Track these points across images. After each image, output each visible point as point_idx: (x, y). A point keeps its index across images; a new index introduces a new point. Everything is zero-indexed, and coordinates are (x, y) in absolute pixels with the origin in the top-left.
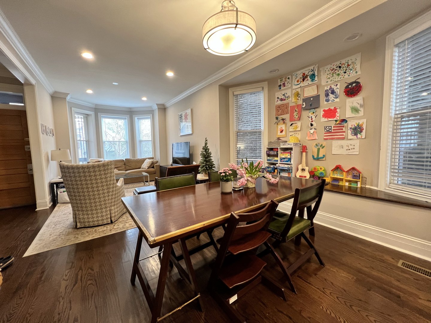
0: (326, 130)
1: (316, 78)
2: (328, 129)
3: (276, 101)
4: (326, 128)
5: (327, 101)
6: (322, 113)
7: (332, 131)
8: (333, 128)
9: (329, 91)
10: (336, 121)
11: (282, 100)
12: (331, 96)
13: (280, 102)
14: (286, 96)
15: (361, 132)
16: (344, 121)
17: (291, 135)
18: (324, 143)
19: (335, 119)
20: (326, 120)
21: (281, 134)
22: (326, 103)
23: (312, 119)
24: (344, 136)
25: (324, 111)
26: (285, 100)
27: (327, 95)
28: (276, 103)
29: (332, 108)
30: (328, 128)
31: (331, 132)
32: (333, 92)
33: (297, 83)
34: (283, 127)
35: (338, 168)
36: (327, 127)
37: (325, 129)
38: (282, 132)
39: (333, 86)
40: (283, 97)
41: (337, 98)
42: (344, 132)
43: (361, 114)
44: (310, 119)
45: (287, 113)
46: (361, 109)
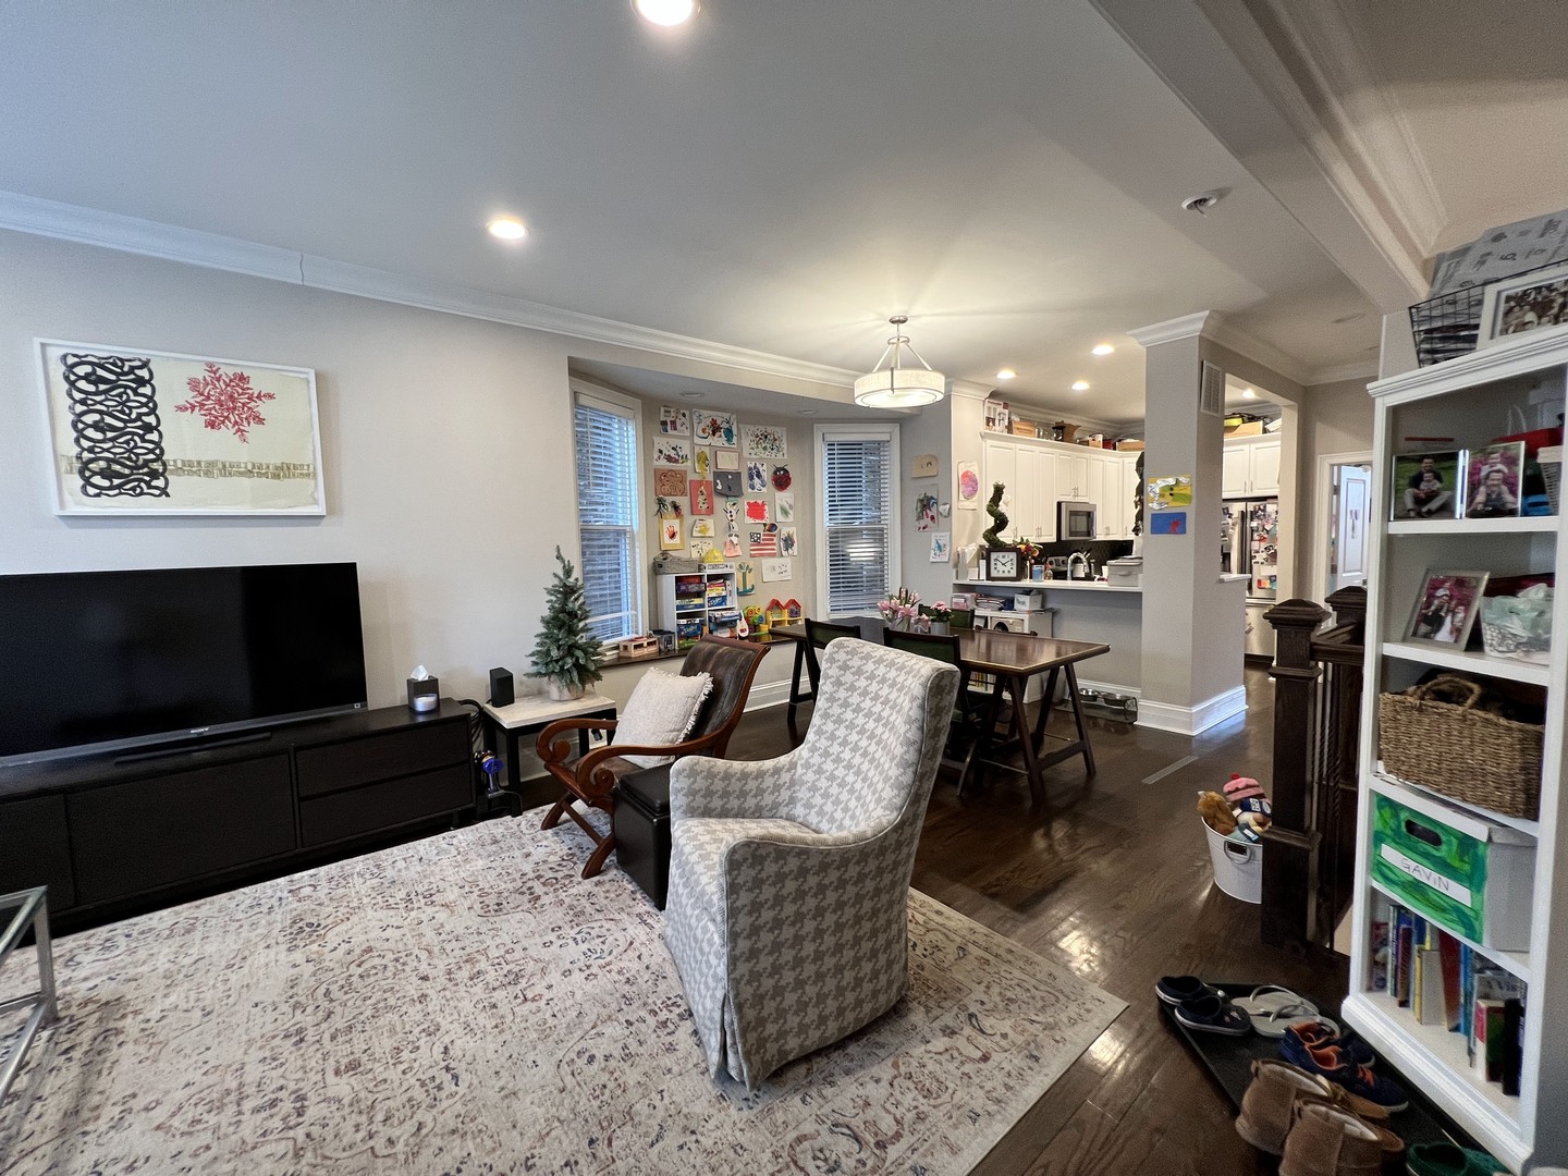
0: (753, 540)
1: (735, 439)
2: (757, 538)
3: (656, 456)
4: (754, 535)
5: (753, 487)
6: (746, 507)
7: (762, 542)
8: (764, 537)
9: (753, 471)
10: (765, 525)
11: (669, 458)
12: (756, 480)
13: (663, 463)
14: (681, 454)
15: (792, 545)
16: (773, 527)
18: (751, 563)
19: (764, 522)
20: (752, 521)
21: (672, 542)
22: (750, 490)
23: (731, 516)
24: (775, 551)
25: (748, 503)
26: (676, 461)
27: (751, 478)
28: (656, 463)
29: (760, 502)
30: (756, 535)
31: (759, 544)
32: (759, 476)
33: (702, 434)
34: (675, 524)
35: (775, 605)
36: (754, 533)
37: (753, 538)
38: (673, 536)
39: (758, 465)
40: (672, 453)
41: (764, 486)
42: (774, 544)
43: (791, 518)
44: (729, 515)
45: (683, 494)
46: (791, 512)
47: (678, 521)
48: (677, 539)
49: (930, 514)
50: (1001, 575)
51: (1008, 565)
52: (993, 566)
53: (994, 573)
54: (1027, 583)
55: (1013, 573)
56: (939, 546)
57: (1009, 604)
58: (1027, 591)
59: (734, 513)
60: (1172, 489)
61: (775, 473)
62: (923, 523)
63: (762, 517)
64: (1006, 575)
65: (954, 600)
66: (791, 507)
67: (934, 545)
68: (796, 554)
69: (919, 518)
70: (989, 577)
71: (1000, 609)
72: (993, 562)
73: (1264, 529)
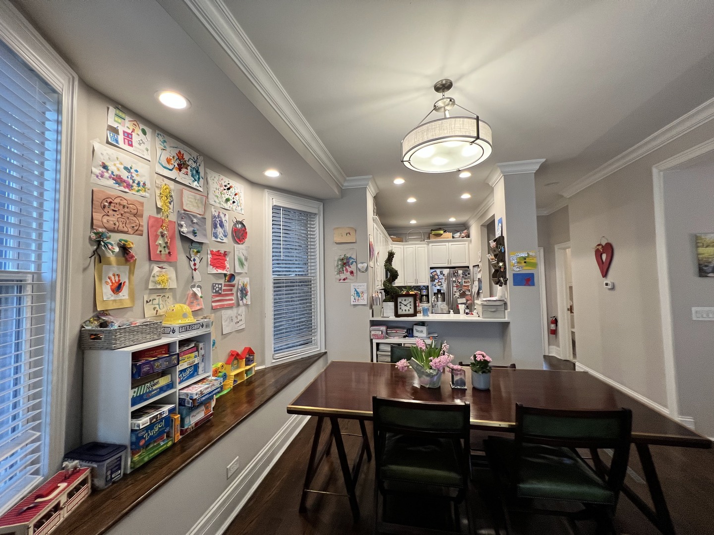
0: (214, 291)
1: (202, 182)
2: (217, 289)
4: (215, 286)
5: (216, 235)
6: (209, 256)
7: (222, 293)
8: (223, 288)
9: (217, 220)
10: (225, 275)
12: (219, 230)
15: (246, 295)
16: (232, 277)
17: (147, 302)
19: (225, 272)
20: (215, 271)
21: (115, 298)
22: (214, 239)
23: (195, 265)
24: (233, 302)
25: (211, 252)
26: (130, 186)
27: (215, 227)
29: (222, 252)
30: (217, 286)
31: (220, 295)
32: (222, 226)
33: (166, 163)
34: (122, 272)
35: (235, 355)
36: (216, 284)
37: (214, 289)
38: (117, 290)
39: (222, 215)
40: (125, 175)
41: (225, 236)
42: (232, 294)
43: (245, 270)
44: (192, 263)
45: (137, 232)
46: (245, 263)
47: (128, 267)
48: (124, 294)
49: (349, 269)
50: (404, 313)
51: (408, 305)
52: (399, 307)
53: (400, 312)
54: (420, 317)
55: (412, 311)
56: (358, 293)
57: (410, 333)
58: (422, 324)
59: (197, 261)
60: (525, 259)
61: (235, 225)
62: (343, 276)
63: (224, 268)
64: (407, 312)
65: (373, 333)
66: (246, 259)
67: (353, 292)
68: (249, 303)
69: (340, 272)
70: (397, 315)
71: (405, 337)
72: (399, 304)
73: (458, 281)
